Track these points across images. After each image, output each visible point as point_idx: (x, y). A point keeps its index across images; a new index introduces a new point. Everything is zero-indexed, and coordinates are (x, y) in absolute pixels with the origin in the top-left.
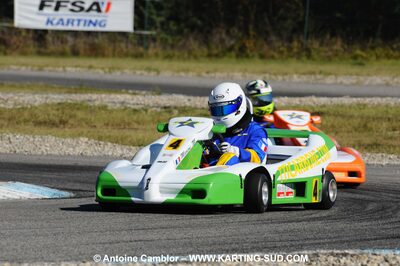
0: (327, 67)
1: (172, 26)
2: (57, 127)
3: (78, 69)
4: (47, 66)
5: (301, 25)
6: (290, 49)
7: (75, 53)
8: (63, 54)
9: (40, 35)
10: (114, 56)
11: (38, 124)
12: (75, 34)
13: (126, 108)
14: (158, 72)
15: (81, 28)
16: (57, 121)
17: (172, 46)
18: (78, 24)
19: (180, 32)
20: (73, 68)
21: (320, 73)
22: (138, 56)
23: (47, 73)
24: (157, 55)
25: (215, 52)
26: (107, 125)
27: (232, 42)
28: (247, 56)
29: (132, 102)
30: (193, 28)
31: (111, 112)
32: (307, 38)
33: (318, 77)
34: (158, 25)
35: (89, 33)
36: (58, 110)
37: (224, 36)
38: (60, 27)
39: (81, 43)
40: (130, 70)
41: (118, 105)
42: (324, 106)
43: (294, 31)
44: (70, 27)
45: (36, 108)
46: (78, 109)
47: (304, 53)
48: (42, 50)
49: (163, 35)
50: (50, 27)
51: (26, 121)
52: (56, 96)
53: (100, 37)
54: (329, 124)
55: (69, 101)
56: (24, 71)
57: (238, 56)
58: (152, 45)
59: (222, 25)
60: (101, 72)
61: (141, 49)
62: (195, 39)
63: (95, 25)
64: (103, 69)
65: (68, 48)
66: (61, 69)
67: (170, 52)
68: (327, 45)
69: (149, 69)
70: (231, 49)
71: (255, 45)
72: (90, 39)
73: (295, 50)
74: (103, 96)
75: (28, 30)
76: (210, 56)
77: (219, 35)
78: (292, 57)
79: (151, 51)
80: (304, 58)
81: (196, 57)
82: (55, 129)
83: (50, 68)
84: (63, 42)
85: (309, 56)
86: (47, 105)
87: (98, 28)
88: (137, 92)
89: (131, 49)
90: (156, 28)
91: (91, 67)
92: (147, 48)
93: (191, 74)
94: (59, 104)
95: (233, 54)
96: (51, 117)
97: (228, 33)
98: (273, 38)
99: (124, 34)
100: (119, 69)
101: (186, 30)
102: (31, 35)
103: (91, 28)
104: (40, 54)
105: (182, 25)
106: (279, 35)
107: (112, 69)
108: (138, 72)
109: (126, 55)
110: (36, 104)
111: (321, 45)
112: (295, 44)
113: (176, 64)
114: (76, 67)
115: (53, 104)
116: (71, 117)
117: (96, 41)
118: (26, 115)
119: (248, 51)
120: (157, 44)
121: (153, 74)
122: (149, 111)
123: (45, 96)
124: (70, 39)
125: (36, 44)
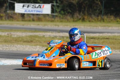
0: (109, 24)
1: (62, 12)
2: (30, 42)
3: (35, 25)
4: (25, 24)
5: (101, 12)
6: (98, 19)
7: (33, 20)
8: (29, 21)
9: (23, 15)
10: (45, 21)
11: (24, 42)
12: (33, 14)
13: (50, 37)
14: (58, 26)
15: (35, 13)
16: (30, 41)
17: (62, 18)
18: (34, 12)
19: (65, 14)
20: (33, 25)
21: (107, 26)
22: (52, 21)
23: (25, 26)
24: (58, 21)
25: (75, 20)
26: (45, 42)
27: (81, 17)
28: (85, 21)
29: (52, 35)
30: (68, 13)
31: (46, 38)
32: (103, 15)
33: (107, 27)
34: (58, 12)
35: (37, 14)
36: (30, 37)
37: (78, 15)
38: (29, 13)
39: (35, 17)
40: (50, 25)
41: (48, 36)
42: (110, 36)
43: (99, 14)
44: (32, 13)
45: (23, 37)
46: (36, 37)
47: (102, 20)
48: (23, 19)
49: (60, 15)
50: (26, 13)
51: (20, 41)
52: (29, 33)
53: (41, 15)
54: (112, 42)
55: (33, 35)
56: (18, 26)
57: (82, 21)
58: (56, 18)
59: (77, 12)
60: (41, 26)
61: (53, 19)
62: (69, 16)
63: (39, 12)
64: (42, 25)
65: (31, 19)
66: (29, 25)
67: (62, 20)
68: (109, 18)
69: (56, 25)
70: (80, 19)
71: (87, 18)
72: (38, 16)
73: (99, 19)
74: (43, 33)
75: (19, 14)
76: (74, 21)
77: (77, 15)
78: (99, 21)
79: (56, 20)
80: (102, 22)
81: (70, 22)
82: (29, 43)
83: (26, 25)
84: (30, 17)
85: (104, 21)
86: (26, 36)
87: (40, 13)
88: (53, 32)
89: (50, 19)
90: (57, 13)
91: (38, 25)
92: (55, 19)
93: (68, 27)
94: (30, 36)
95: (81, 20)
96: (28, 40)
97: (79, 14)
98: (93, 16)
99: (48, 15)
100: (46, 25)
101: (66, 13)
102: (20, 15)
103: (38, 13)
104: (23, 21)
105: (65, 12)
106: (94, 15)
107: (45, 25)
108: (53, 26)
109: (48, 21)
110: (23, 36)
111: (107, 18)
112: (99, 17)
113: (64, 24)
114: (34, 24)
115: (28, 36)
116: (34, 39)
117: (40, 17)
118: (20, 39)
119: (85, 20)
120: (58, 18)
121: (57, 26)
122: (57, 38)
123: (26, 33)
124: (32, 16)
125: (22, 18)
